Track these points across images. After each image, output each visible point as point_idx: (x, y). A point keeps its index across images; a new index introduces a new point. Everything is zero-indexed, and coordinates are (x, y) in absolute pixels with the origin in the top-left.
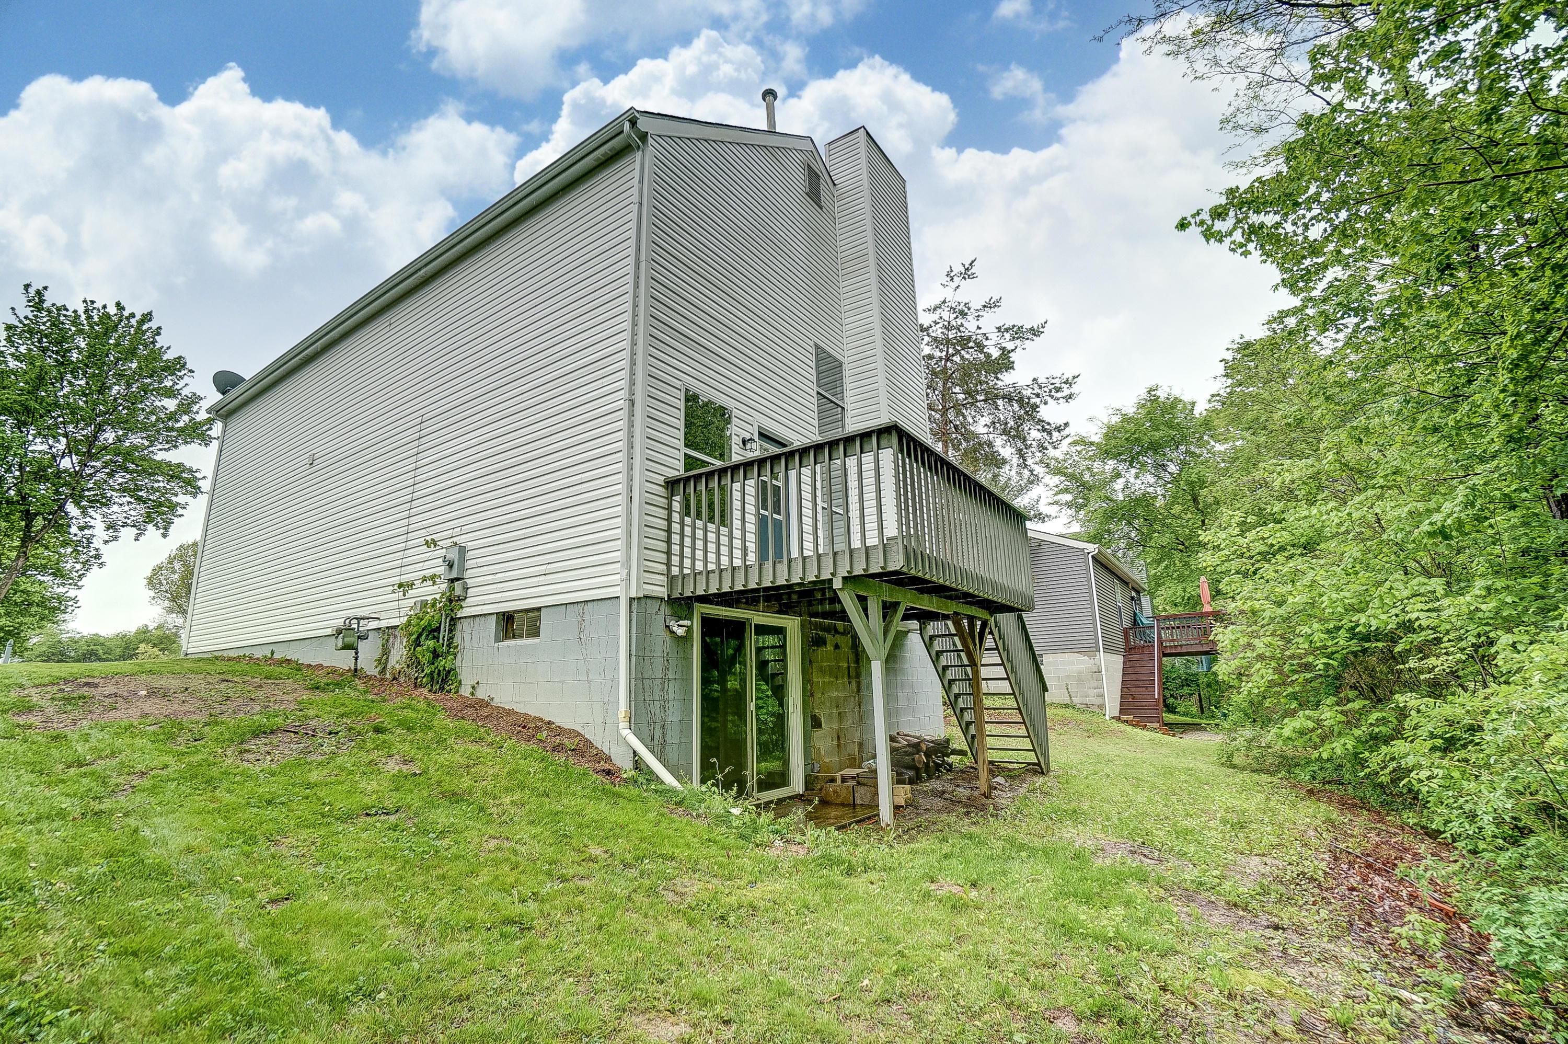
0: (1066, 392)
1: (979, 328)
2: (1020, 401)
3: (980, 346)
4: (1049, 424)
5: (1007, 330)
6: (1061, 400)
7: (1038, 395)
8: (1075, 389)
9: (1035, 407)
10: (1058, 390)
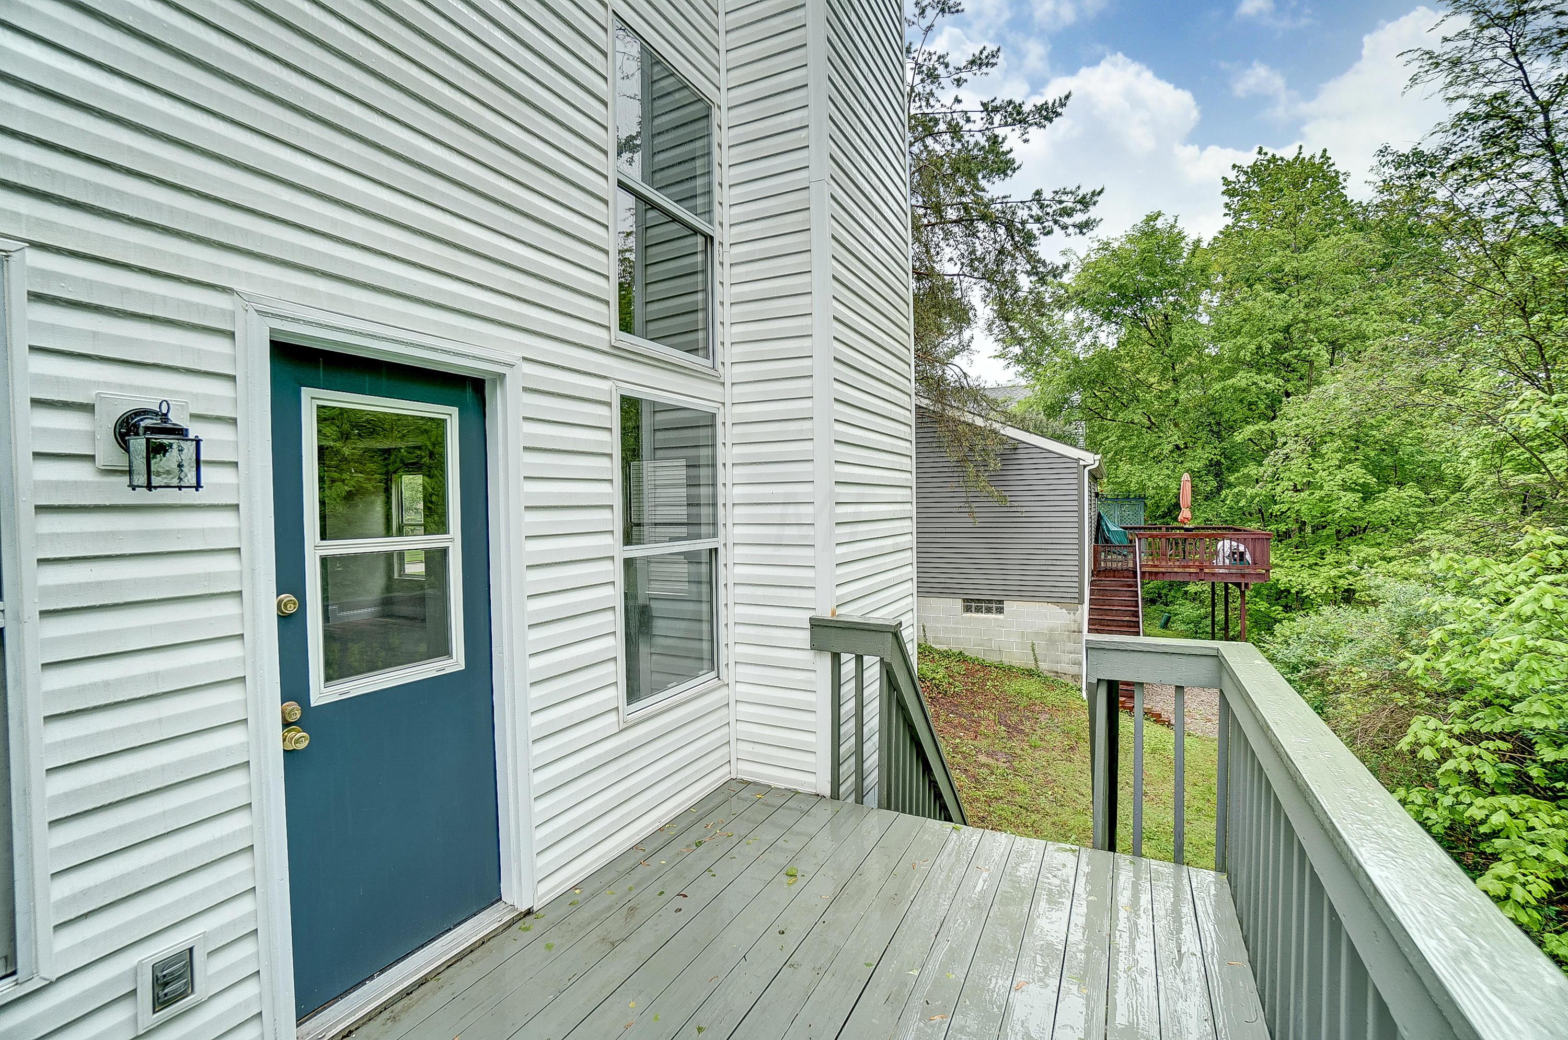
0: (1079, 218)
1: (957, 100)
2: (1009, 227)
3: (955, 131)
4: (1044, 263)
5: (996, 110)
6: (1071, 230)
7: (1038, 220)
8: (1093, 213)
9: (1029, 238)
10: (1068, 213)
